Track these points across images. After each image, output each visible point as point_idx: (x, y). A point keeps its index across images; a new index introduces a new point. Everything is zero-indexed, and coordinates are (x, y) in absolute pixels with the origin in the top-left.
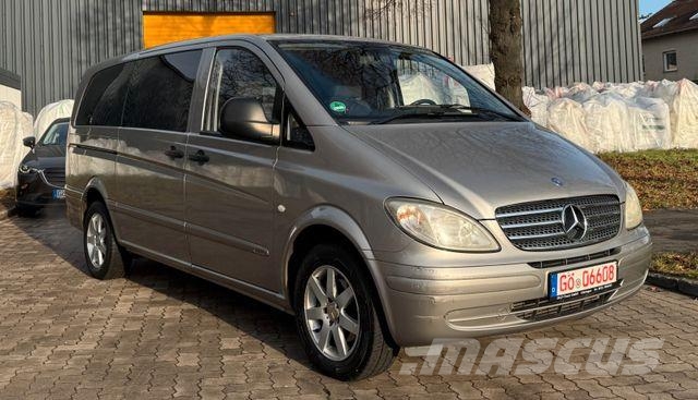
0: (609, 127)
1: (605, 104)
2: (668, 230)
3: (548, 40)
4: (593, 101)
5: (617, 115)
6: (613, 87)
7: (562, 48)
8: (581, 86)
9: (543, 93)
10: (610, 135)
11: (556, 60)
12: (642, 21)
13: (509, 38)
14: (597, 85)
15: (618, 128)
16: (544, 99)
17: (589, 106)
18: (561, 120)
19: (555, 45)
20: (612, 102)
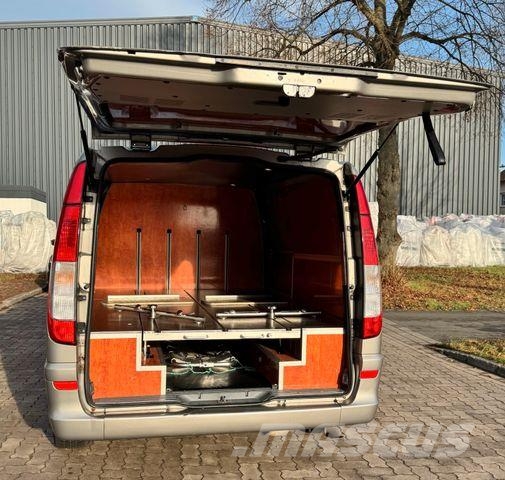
0: (467, 248)
1: (465, 231)
2: (481, 324)
3: (430, 181)
4: (457, 228)
5: (474, 240)
6: (474, 218)
7: (440, 188)
8: (451, 217)
9: (422, 220)
10: (467, 255)
11: (435, 196)
12: (501, 170)
13: (390, 185)
14: (463, 216)
15: (474, 249)
16: (423, 225)
17: (453, 232)
18: (432, 242)
19: (435, 186)
20: (471, 230)
